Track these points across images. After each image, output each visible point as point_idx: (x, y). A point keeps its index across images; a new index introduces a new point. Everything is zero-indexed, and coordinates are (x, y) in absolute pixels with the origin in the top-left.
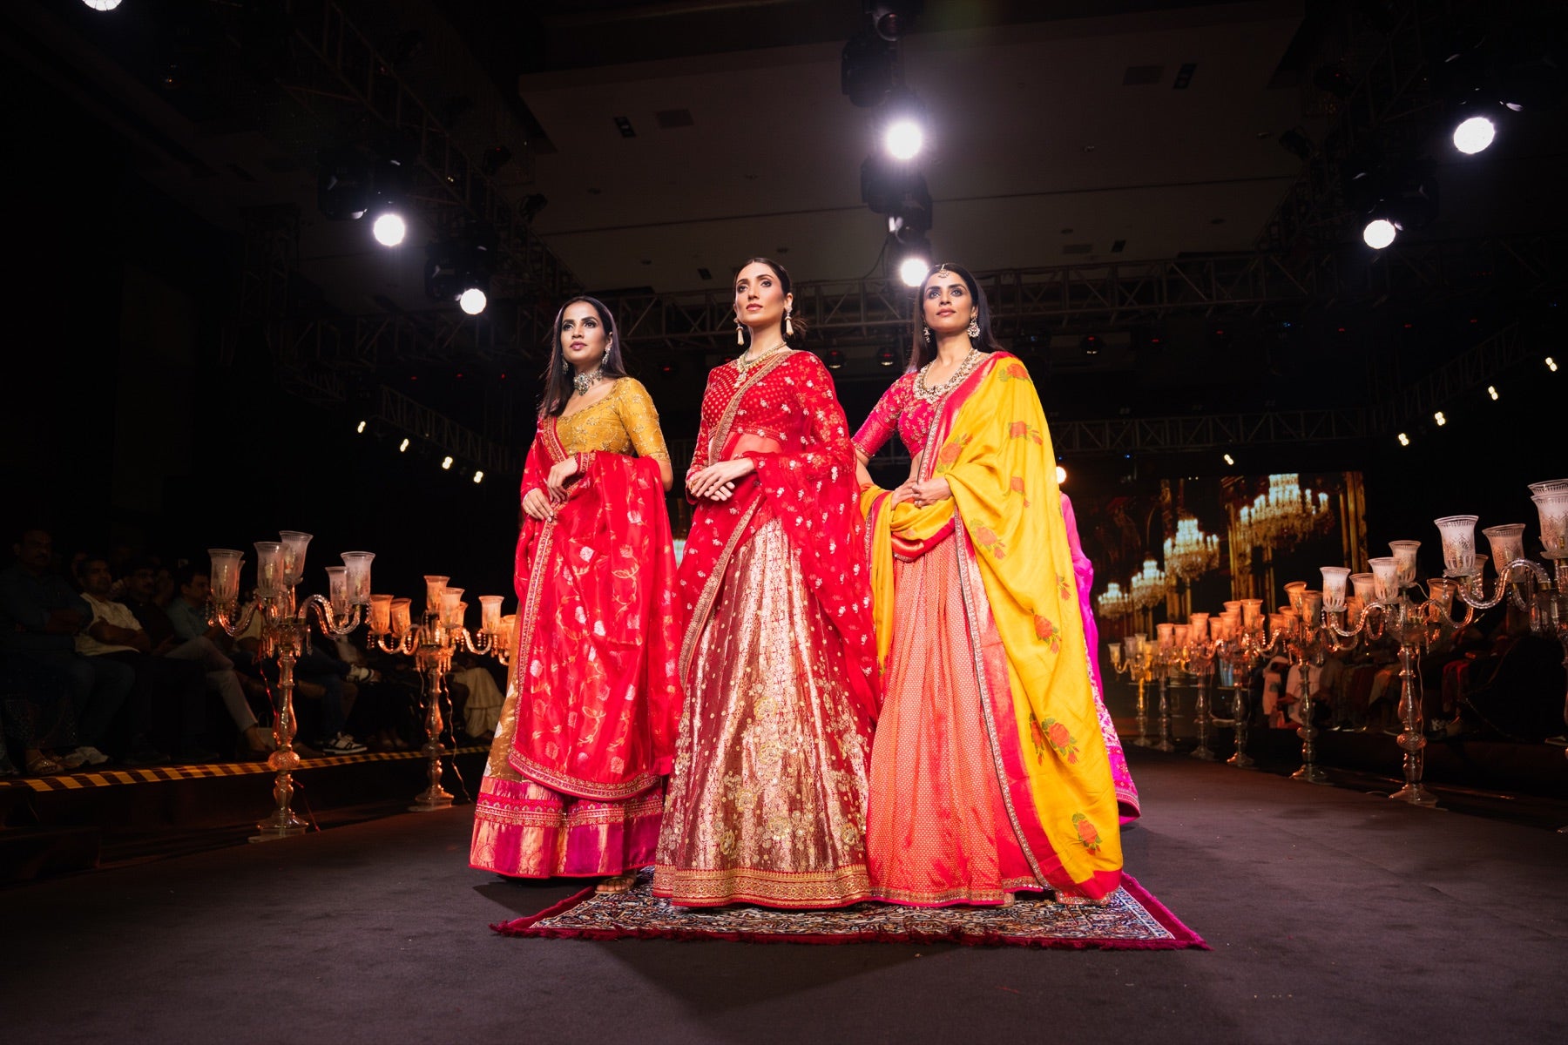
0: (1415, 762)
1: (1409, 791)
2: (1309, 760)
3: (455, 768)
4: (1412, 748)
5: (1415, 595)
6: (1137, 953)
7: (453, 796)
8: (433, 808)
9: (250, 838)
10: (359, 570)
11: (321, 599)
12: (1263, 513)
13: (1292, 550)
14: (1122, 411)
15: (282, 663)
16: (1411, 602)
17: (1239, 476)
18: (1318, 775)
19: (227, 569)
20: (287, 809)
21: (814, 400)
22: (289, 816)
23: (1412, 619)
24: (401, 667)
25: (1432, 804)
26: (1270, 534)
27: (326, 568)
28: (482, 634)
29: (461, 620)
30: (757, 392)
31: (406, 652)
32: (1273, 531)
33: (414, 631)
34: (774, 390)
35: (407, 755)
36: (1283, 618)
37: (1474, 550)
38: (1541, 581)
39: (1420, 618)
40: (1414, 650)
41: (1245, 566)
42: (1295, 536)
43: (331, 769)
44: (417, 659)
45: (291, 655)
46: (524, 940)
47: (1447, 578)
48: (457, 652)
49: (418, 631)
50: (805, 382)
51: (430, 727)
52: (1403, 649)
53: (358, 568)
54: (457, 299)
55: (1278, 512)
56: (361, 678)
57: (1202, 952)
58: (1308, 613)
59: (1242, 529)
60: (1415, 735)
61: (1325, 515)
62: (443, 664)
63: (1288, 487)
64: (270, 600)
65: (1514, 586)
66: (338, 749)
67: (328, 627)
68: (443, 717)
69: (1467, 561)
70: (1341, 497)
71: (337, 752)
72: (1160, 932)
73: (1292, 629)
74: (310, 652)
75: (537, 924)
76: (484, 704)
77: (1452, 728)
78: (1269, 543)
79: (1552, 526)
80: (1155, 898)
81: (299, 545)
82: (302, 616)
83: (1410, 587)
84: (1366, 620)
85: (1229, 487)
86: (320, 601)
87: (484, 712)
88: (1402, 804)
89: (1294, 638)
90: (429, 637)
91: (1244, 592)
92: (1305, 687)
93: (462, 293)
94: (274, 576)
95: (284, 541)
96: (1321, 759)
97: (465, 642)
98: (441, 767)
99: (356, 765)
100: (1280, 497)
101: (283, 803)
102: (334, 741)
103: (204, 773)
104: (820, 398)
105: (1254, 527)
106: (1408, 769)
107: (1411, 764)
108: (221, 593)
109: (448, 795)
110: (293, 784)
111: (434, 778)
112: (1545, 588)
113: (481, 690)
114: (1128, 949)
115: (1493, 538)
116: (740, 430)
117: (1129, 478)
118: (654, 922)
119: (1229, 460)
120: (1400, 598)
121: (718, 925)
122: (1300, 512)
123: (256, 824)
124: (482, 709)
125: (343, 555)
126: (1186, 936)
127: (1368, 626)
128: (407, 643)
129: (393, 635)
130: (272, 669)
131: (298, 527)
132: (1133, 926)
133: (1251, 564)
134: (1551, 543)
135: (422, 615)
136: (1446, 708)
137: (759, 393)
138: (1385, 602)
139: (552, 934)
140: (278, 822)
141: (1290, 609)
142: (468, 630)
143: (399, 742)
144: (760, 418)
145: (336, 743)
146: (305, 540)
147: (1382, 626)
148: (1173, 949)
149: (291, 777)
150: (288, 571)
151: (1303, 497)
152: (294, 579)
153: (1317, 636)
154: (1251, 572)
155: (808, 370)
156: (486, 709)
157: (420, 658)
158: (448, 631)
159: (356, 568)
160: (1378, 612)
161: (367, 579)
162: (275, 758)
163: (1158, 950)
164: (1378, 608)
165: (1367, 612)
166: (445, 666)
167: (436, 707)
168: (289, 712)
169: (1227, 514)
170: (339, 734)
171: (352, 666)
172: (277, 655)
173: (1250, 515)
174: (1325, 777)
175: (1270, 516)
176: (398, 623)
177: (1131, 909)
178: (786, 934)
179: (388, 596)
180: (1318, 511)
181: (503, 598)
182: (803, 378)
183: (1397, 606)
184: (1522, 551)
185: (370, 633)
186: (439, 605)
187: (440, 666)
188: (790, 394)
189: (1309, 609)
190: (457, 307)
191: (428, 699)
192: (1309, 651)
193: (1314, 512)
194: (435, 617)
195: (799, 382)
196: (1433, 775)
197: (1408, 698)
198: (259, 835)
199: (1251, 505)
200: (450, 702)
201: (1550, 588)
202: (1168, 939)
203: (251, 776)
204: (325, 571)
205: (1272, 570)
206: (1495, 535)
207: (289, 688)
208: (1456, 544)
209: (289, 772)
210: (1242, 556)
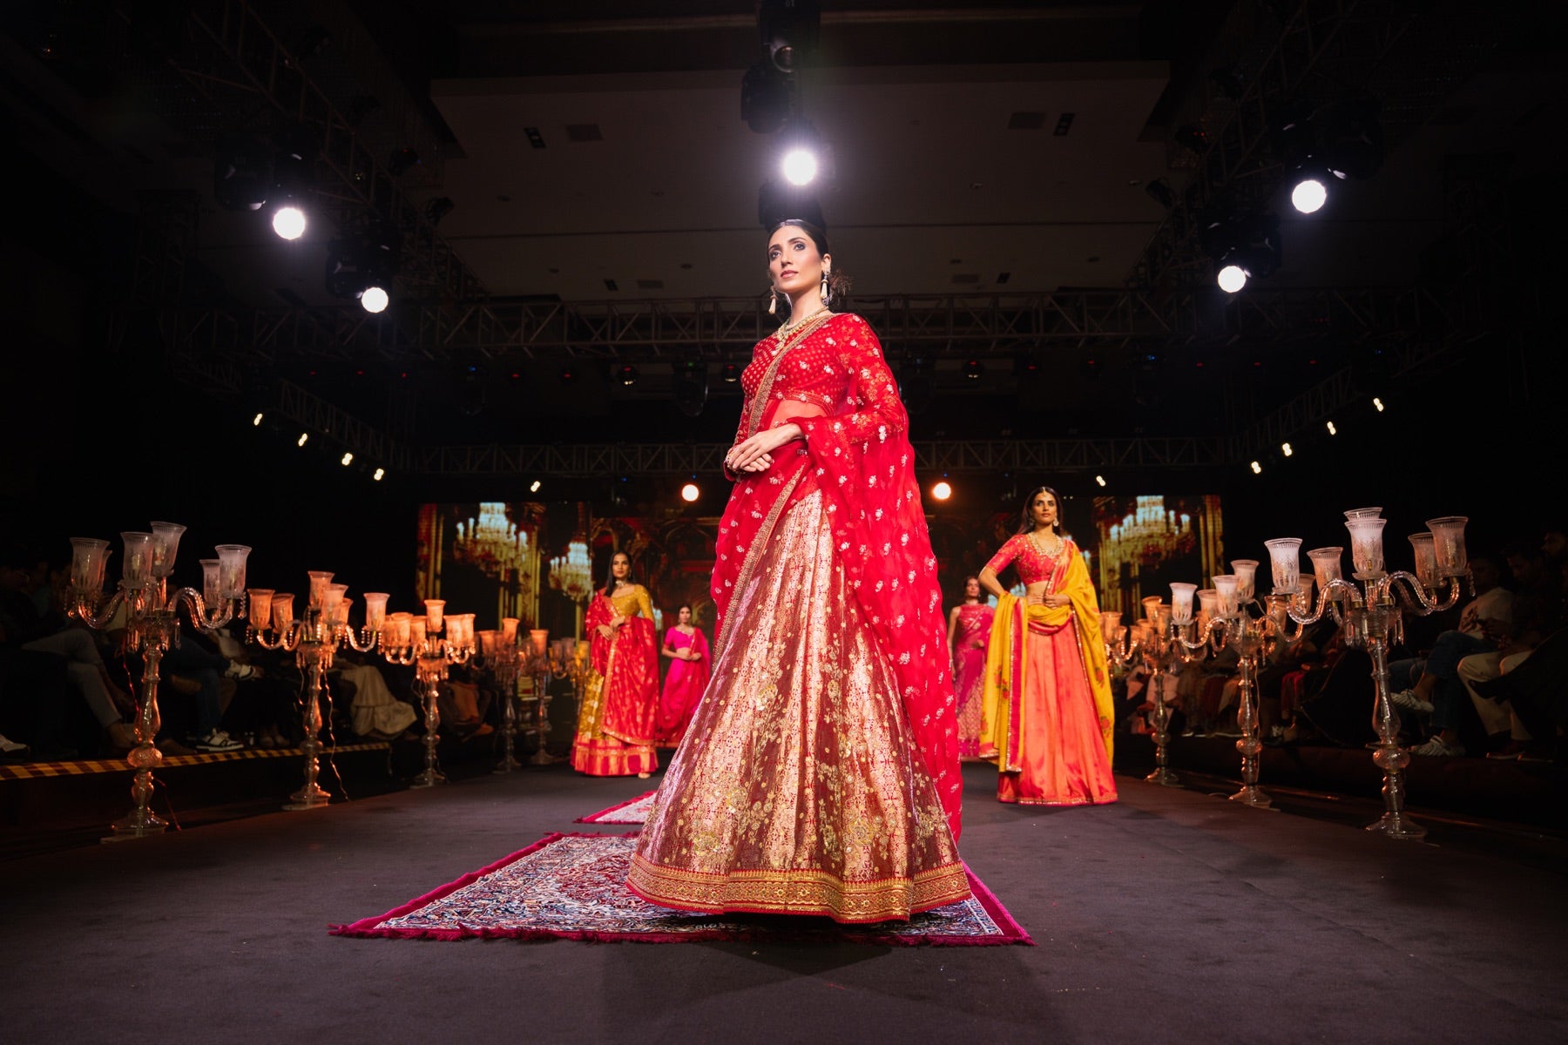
0: (1252, 766)
1: (1247, 793)
2: (1162, 763)
3: (334, 766)
4: (1249, 752)
5: (1254, 610)
6: (966, 949)
7: (329, 795)
8: (310, 806)
9: (103, 839)
10: (234, 563)
11: (192, 592)
12: (1131, 532)
13: (1157, 567)
14: (1004, 432)
15: (148, 657)
16: (1250, 617)
17: (1110, 496)
18: (1170, 777)
19: (91, 560)
20: (145, 808)
21: (858, 359)
22: (148, 815)
23: (1250, 633)
24: (285, 663)
25: (1266, 806)
26: (1136, 552)
27: (201, 561)
28: (366, 631)
29: (345, 616)
30: (795, 355)
31: (287, 648)
32: (1140, 549)
33: (295, 627)
34: (814, 352)
35: (287, 753)
36: (1141, 630)
37: (1298, 570)
38: (1354, 600)
39: (1257, 632)
40: (1252, 662)
41: (1113, 581)
42: (1159, 554)
43: (203, 766)
44: (298, 655)
45: (158, 649)
46: (366, 940)
47: (1276, 595)
48: (339, 650)
49: (300, 627)
50: (849, 342)
51: (309, 725)
52: (1242, 661)
53: (233, 561)
54: (359, 297)
55: (1145, 532)
56: (241, 675)
57: (1026, 948)
58: (1162, 626)
59: (1112, 546)
60: (1252, 741)
61: (1187, 535)
62: (324, 660)
63: (1154, 508)
64: (135, 592)
65: (1334, 604)
66: (213, 746)
67: (200, 622)
68: (322, 714)
69: (1292, 580)
70: (1201, 519)
71: (211, 749)
72: (990, 928)
73: (1148, 641)
74: (178, 646)
75: (382, 925)
76: (371, 702)
77: (1289, 733)
78: (1136, 559)
79: (1362, 550)
80: (993, 896)
81: (171, 536)
82: (171, 609)
83: (1250, 603)
84: (1210, 633)
85: (1100, 507)
86: (192, 594)
87: (371, 710)
88: (1239, 804)
89: (1150, 649)
90: (311, 633)
91: (1112, 605)
92: (1160, 694)
93: (363, 290)
94: (141, 566)
95: (156, 532)
96: (1173, 763)
97: (348, 639)
98: (318, 765)
99: (230, 763)
100: (1147, 517)
101: (142, 800)
102: (209, 738)
103: (58, 771)
104: (864, 357)
105: (1123, 544)
106: (1246, 772)
107: (1248, 767)
108: (82, 584)
109: (324, 793)
110: (153, 782)
111: (311, 776)
112: (1357, 606)
113: (369, 688)
114: (957, 945)
115: (1317, 559)
116: (780, 395)
117: (1009, 495)
118: (503, 921)
119: (1101, 481)
120: (1240, 614)
121: (566, 924)
122: (1165, 531)
123: (110, 825)
124: (369, 707)
125: (217, 548)
126: (1015, 932)
127: (1213, 638)
128: (288, 638)
129: (274, 631)
130: (137, 663)
131: (170, 517)
132: (967, 923)
133: (1120, 580)
134: (1360, 566)
135: (305, 610)
136: (1285, 716)
137: (798, 356)
138: (1226, 616)
139: (395, 934)
140: (135, 822)
141: (1147, 622)
142: (352, 627)
143: (280, 739)
144: (800, 382)
145: (210, 741)
146: (178, 531)
147: (1224, 639)
148: (999, 945)
149: (152, 775)
150: (157, 563)
151: (1167, 517)
152: (164, 572)
153: (1171, 647)
154: (1119, 587)
155: (851, 330)
156: (374, 707)
157: (301, 655)
158: (330, 628)
159: (231, 562)
160: (1221, 626)
161: (241, 573)
162: (135, 755)
163: (985, 946)
164: (1221, 623)
165: (1211, 626)
166: (326, 663)
167: (315, 704)
168: (153, 707)
169: (1098, 532)
170: (214, 730)
171: (232, 661)
172: (142, 649)
173: (1119, 533)
174: (1177, 779)
175: (1137, 535)
176: (279, 618)
177: (969, 906)
178: (631, 933)
179: (269, 591)
180: (1180, 531)
181: (388, 596)
182: (847, 338)
183: (1238, 620)
184: (1340, 573)
185: (249, 627)
186: (322, 602)
187: (321, 662)
188: (832, 355)
189: (1164, 622)
190: (358, 304)
191: (307, 696)
192: (1163, 661)
193: (1177, 532)
194: (316, 613)
195: (842, 343)
196: (1269, 776)
197: (1246, 706)
198: (113, 836)
199: (1120, 524)
200: (330, 699)
201: (1362, 606)
202: (997, 935)
203: (112, 774)
204: (199, 563)
205: (1138, 585)
206: (1317, 557)
207: (154, 682)
208: (1283, 564)
209: (149, 770)
210: (1111, 571)
